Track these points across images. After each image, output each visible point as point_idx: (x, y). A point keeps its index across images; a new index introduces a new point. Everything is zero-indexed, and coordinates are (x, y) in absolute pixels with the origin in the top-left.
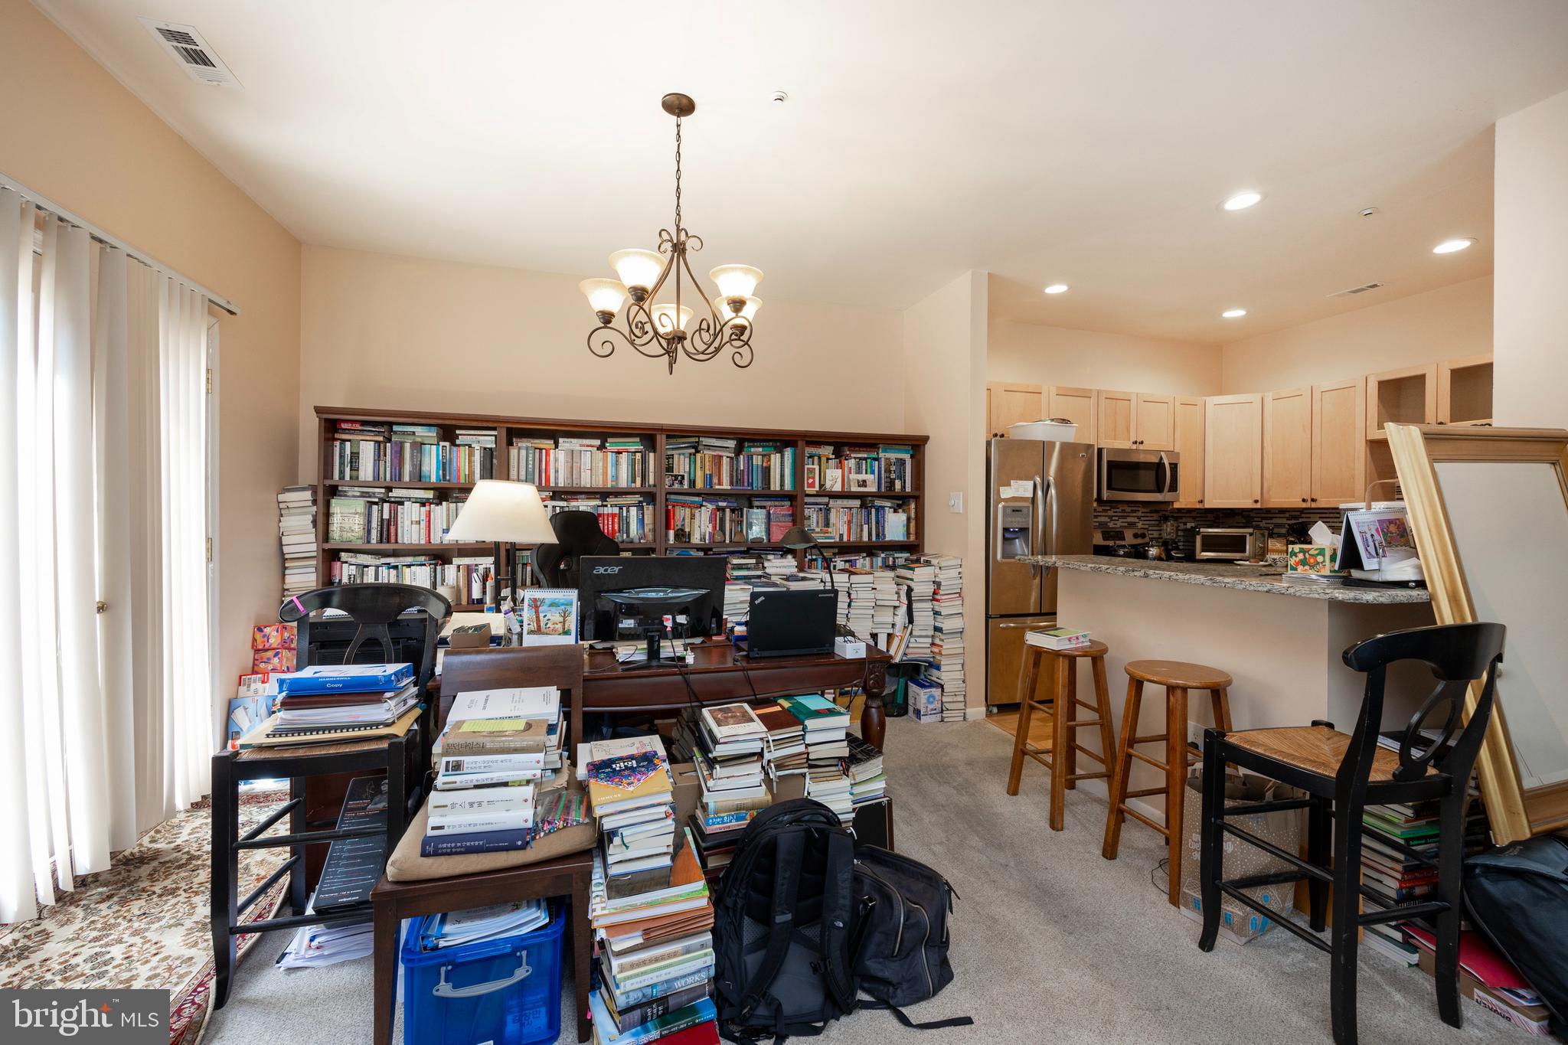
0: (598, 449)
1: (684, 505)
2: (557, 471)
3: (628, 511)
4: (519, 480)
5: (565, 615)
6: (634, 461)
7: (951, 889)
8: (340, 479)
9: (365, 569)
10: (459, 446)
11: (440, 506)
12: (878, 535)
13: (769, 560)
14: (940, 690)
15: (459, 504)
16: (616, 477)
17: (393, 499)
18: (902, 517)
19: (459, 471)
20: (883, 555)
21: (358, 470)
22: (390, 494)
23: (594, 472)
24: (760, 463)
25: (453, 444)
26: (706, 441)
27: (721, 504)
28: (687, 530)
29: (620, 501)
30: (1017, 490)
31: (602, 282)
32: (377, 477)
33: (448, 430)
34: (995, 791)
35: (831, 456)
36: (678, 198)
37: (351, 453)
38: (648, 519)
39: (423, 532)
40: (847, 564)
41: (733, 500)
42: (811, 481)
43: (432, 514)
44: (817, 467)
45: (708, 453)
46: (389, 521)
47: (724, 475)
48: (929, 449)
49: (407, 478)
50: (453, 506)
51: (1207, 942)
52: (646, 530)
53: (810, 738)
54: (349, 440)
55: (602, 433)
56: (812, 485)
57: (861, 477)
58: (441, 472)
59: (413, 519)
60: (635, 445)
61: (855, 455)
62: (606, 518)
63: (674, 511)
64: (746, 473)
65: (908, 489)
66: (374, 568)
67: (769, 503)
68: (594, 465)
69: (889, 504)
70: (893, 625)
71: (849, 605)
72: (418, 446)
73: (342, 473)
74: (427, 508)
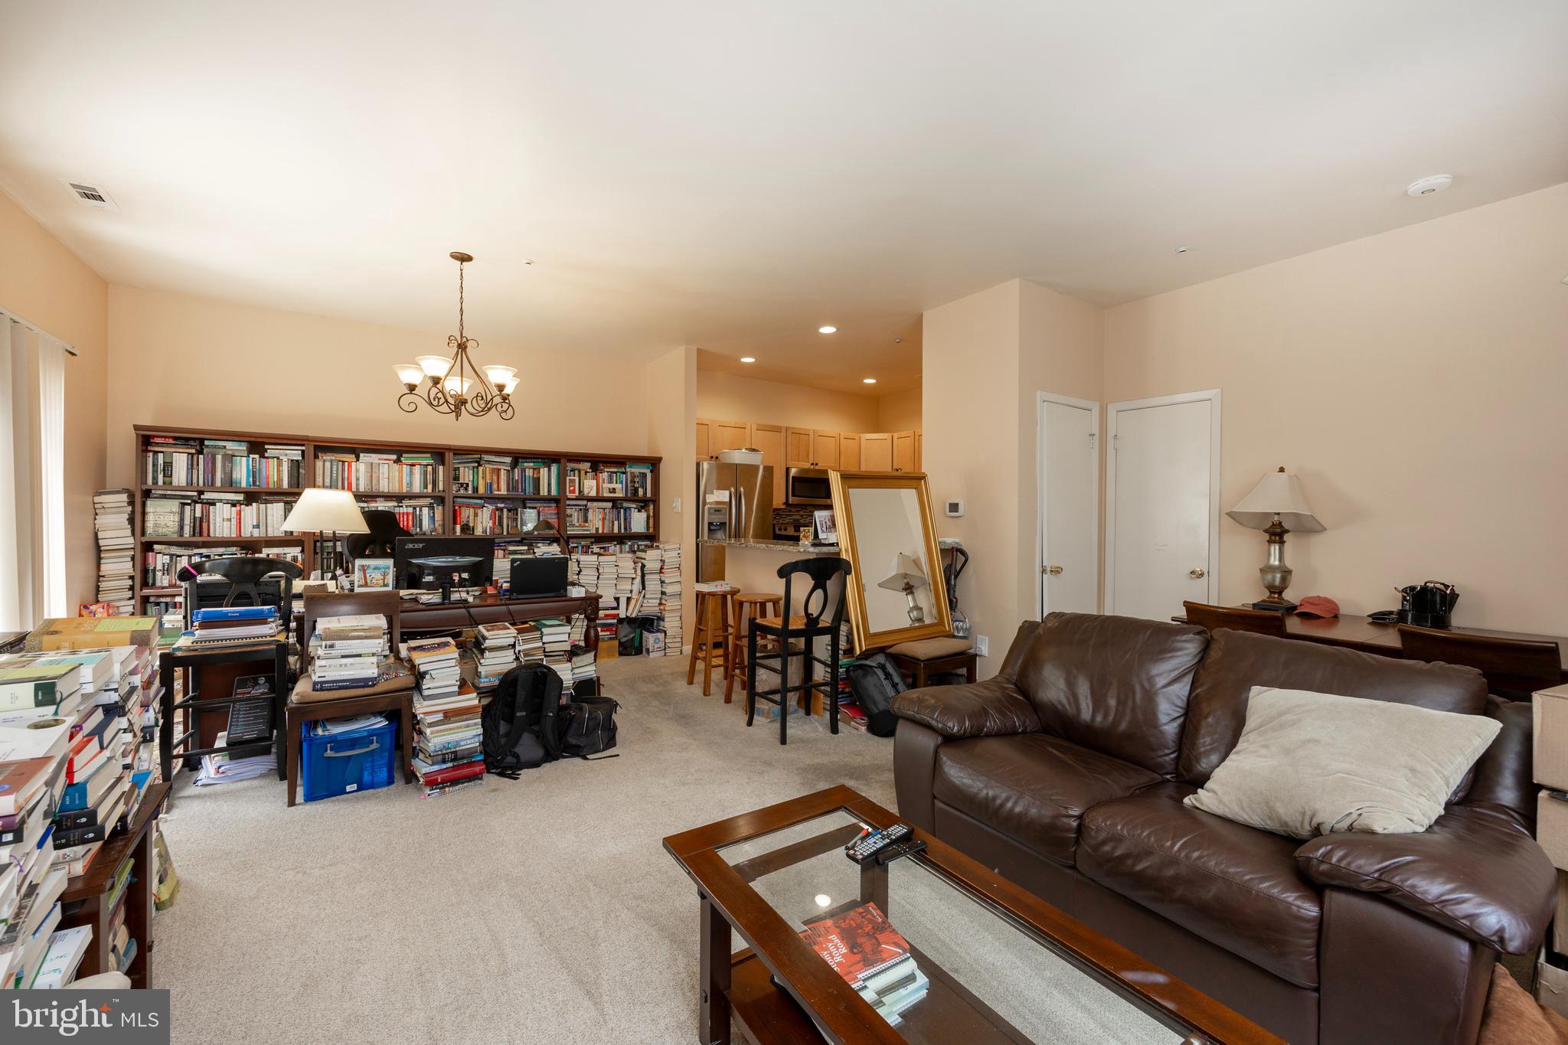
0: (394, 462)
1: (468, 506)
2: (358, 479)
3: (421, 510)
4: (324, 487)
5: (385, 575)
6: (425, 473)
7: (617, 704)
8: (153, 484)
9: (178, 558)
10: (267, 458)
11: (250, 507)
12: (625, 529)
13: (539, 547)
14: (663, 634)
15: (268, 505)
16: (410, 484)
17: (205, 501)
18: (644, 515)
19: (268, 478)
20: (630, 543)
21: (171, 476)
22: (202, 497)
23: (391, 480)
24: (531, 475)
25: (262, 456)
26: (486, 457)
27: (499, 505)
28: (471, 525)
29: (413, 502)
30: (718, 497)
31: (408, 367)
32: (190, 483)
33: (257, 445)
34: (681, 685)
35: (588, 470)
36: (462, 315)
37: (164, 463)
38: (438, 516)
39: (234, 528)
40: (602, 550)
41: (510, 502)
42: (572, 488)
43: (242, 513)
44: (577, 479)
45: (489, 466)
46: (201, 519)
47: (502, 484)
48: (663, 466)
49: (218, 483)
50: (262, 506)
51: (750, 723)
52: (437, 525)
53: (545, 639)
54: (162, 452)
55: (399, 451)
56: (573, 492)
57: (611, 486)
58: (251, 479)
59: (225, 517)
60: (427, 459)
61: (608, 470)
62: (401, 516)
63: (460, 511)
64: (520, 482)
65: (649, 495)
66: (187, 557)
67: (539, 505)
68: (391, 474)
69: (634, 506)
70: (631, 591)
71: (598, 578)
72: (230, 458)
73: (155, 479)
74: (238, 508)
